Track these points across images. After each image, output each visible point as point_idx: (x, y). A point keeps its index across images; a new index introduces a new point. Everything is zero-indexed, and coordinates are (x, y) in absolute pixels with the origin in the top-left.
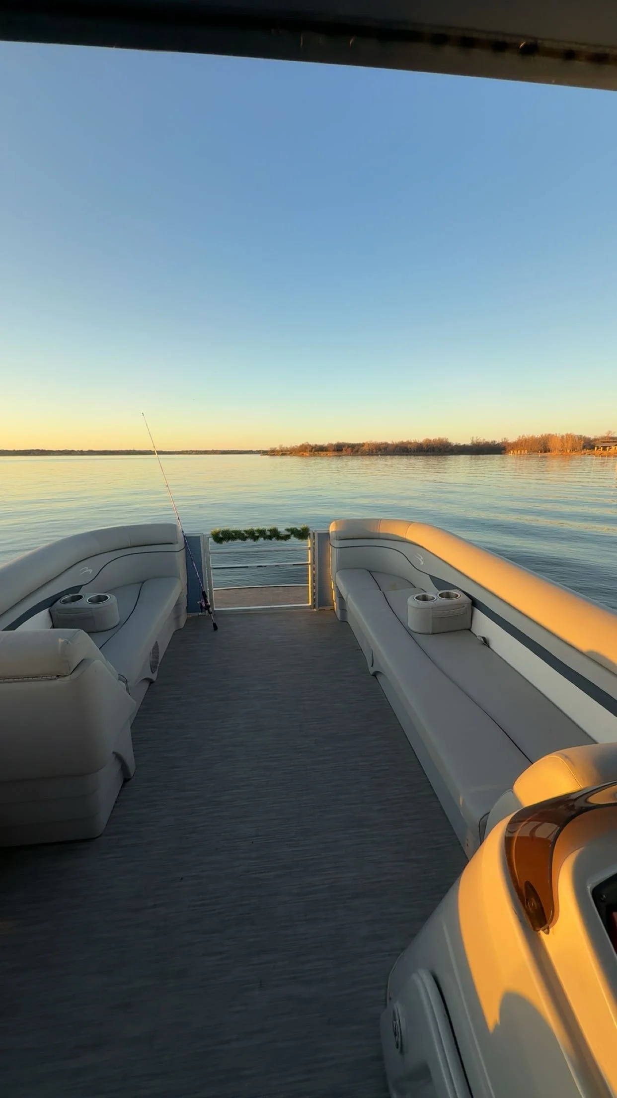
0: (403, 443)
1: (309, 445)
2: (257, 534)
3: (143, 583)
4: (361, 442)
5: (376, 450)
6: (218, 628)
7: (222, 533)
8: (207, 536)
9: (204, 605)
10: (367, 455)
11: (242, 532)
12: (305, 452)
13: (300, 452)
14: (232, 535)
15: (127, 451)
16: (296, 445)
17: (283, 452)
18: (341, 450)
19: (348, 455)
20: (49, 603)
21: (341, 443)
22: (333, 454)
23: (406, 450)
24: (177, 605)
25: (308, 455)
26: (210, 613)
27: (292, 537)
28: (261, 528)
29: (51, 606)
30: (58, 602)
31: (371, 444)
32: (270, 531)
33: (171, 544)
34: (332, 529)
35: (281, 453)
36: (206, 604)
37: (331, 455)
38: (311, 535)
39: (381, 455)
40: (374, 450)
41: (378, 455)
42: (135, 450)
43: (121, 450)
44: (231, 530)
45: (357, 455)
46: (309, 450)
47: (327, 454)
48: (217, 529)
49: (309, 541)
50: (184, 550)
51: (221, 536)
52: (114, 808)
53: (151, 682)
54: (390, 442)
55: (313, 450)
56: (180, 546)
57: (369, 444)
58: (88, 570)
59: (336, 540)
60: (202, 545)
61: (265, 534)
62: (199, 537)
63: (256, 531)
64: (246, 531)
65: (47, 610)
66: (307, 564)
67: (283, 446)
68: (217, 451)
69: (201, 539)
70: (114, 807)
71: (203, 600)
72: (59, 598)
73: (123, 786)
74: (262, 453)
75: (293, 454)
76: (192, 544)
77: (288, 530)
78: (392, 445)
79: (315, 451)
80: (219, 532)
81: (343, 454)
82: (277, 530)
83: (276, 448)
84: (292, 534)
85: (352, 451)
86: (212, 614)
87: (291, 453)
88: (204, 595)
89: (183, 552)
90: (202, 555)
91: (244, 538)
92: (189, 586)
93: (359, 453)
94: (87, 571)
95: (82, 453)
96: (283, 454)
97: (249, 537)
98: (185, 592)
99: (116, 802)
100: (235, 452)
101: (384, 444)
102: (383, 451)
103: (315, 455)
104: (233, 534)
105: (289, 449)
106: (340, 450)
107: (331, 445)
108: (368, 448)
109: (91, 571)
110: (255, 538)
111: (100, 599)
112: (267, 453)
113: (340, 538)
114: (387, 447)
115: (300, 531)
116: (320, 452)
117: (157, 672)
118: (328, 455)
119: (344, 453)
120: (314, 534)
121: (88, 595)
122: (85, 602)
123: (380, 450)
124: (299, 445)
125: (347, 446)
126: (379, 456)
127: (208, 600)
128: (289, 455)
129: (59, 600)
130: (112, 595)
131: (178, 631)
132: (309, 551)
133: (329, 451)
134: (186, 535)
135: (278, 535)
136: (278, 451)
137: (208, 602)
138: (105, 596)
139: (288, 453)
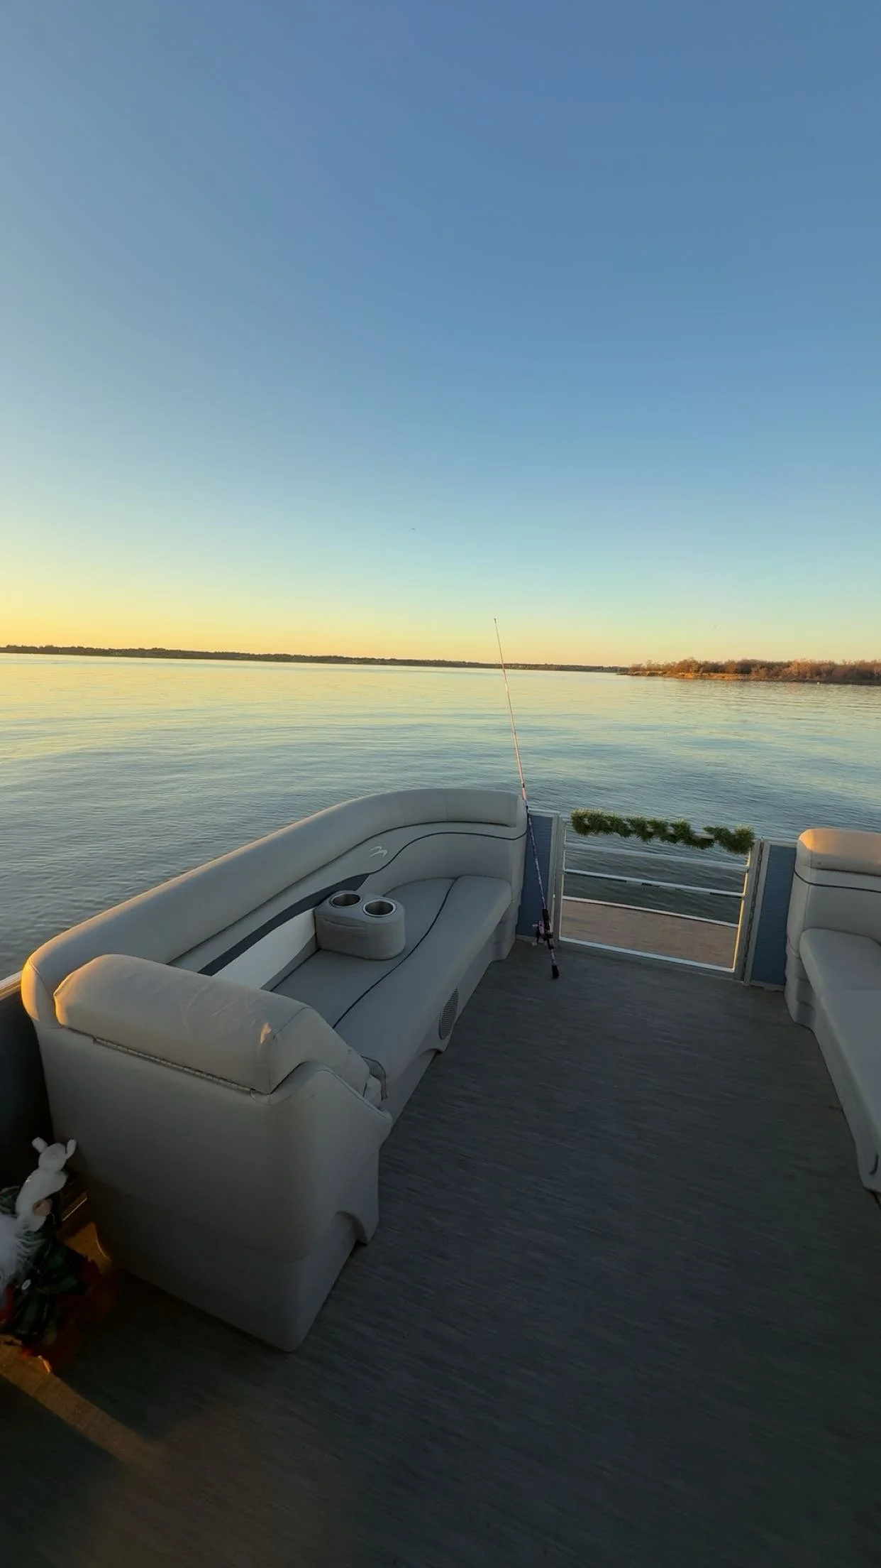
0: (863, 664)
1: (695, 662)
2: (650, 829)
3: (456, 879)
4: (785, 660)
5: (811, 673)
6: (560, 974)
7: (589, 819)
8: (564, 820)
9: (542, 931)
10: (794, 681)
11: (625, 822)
12: (688, 671)
13: (679, 672)
14: (606, 825)
15: (435, 661)
16: (674, 661)
17: (652, 672)
18: (749, 672)
19: (761, 680)
20: (315, 901)
21: (748, 661)
22: (735, 678)
23: (869, 676)
24: (502, 923)
25: (691, 677)
26: (551, 947)
27: (716, 845)
28: (660, 818)
29: (318, 904)
30: (326, 903)
31: (803, 663)
32: (674, 826)
33: (506, 825)
34: (807, 841)
35: (648, 672)
36: (545, 932)
37: (731, 678)
38: (757, 847)
39: (820, 682)
40: (808, 675)
41: (814, 682)
42: (446, 660)
43: (427, 659)
44: (605, 815)
45: (778, 681)
46: (695, 668)
47: (723, 677)
48: (582, 811)
49: (749, 857)
50: (525, 836)
51: (586, 822)
52: (327, 1298)
53: (438, 1052)
54: (838, 661)
55: (701, 670)
56: (521, 828)
57: (799, 664)
58: (381, 850)
59: (811, 868)
60: (553, 832)
61: (664, 831)
62: (551, 819)
63: (649, 822)
64: (629, 820)
65: (311, 910)
66: (740, 897)
67: (653, 663)
68: (552, 665)
69: (554, 824)
70: (329, 1296)
71: (541, 923)
72: (329, 896)
73: (351, 1255)
74: (620, 671)
75: (666, 675)
76: (537, 830)
77: (709, 830)
78: (842, 666)
79: (704, 672)
80: (585, 816)
81: (751, 677)
82: (688, 828)
83: (640, 665)
84: (716, 839)
85: (767, 674)
86: (552, 950)
87: (665, 673)
88: (546, 918)
89: (522, 842)
90: (552, 851)
91: (626, 833)
92: (524, 893)
93: (780, 677)
94: (380, 852)
95: (383, 662)
96: (651, 675)
97: (635, 831)
98: (517, 902)
99: (334, 1287)
100: (577, 668)
101: (826, 664)
102: (825, 675)
103: (702, 678)
104: (609, 823)
105: (661, 667)
106: (745, 671)
107: (731, 663)
108: (797, 670)
109: (385, 852)
110: (646, 836)
111: (381, 909)
112: (627, 671)
113: (819, 866)
114: (833, 670)
115: (734, 836)
116: (711, 674)
117: (448, 1038)
118: (726, 678)
119: (753, 676)
120: (762, 845)
121: (369, 896)
122: (358, 912)
123: (819, 674)
124: (678, 662)
125: (758, 667)
126: (818, 683)
127: (551, 925)
128: (661, 675)
129: (328, 899)
130: (398, 904)
131: (497, 964)
132: (747, 875)
133: (728, 673)
134: (531, 813)
135: (690, 838)
136: (644, 670)
137: (549, 929)
138: (390, 905)
139: (660, 672)
